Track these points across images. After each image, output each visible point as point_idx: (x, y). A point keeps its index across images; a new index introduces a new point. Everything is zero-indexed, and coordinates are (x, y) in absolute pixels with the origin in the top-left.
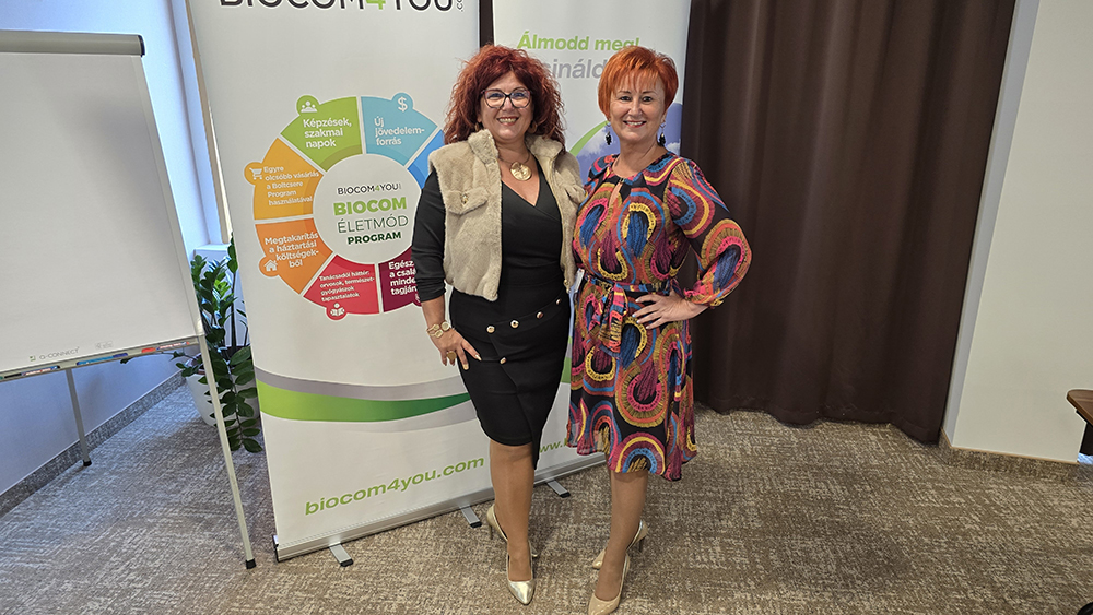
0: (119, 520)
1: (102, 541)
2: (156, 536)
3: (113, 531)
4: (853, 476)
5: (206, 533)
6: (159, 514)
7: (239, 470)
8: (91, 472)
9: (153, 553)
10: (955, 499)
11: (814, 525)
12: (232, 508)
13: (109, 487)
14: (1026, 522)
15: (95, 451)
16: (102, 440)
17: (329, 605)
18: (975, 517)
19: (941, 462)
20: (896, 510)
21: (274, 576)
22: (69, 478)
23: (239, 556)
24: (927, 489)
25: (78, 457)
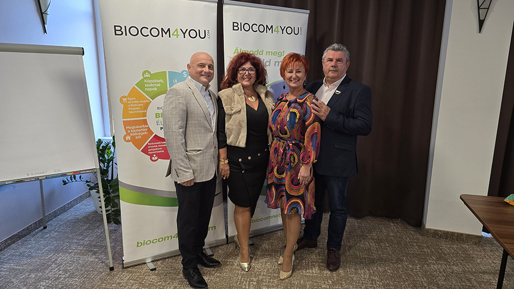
0: (56, 251)
1: (49, 258)
2: (72, 257)
3: (54, 255)
4: (381, 240)
5: (94, 256)
6: (74, 248)
7: (110, 231)
8: (46, 231)
9: (70, 264)
10: (425, 250)
11: (361, 259)
12: (106, 247)
13: (54, 237)
14: (457, 260)
15: (49, 223)
16: (52, 219)
17: (144, 286)
18: (434, 258)
19: (422, 235)
20: (399, 254)
21: (122, 274)
22: (37, 233)
23: (107, 265)
24: (413, 246)
25: (41, 225)
